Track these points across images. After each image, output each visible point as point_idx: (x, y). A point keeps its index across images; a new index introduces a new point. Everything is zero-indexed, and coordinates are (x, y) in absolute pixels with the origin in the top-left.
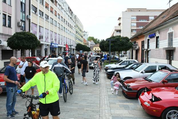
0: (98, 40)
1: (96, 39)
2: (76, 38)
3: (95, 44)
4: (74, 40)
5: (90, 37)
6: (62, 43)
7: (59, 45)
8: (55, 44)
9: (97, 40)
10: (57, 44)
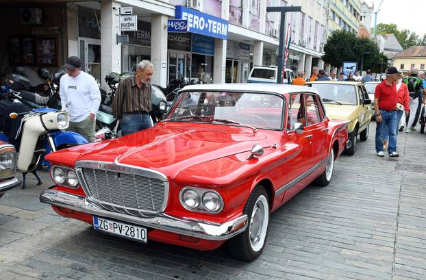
0: (412, 37)
1: (404, 34)
2: (331, 14)
3: (401, 48)
4: (322, 21)
5: (381, 26)
6: (254, 22)
7: (234, 29)
8: (207, 17)
9: (409, 36)
10: (225, 22)
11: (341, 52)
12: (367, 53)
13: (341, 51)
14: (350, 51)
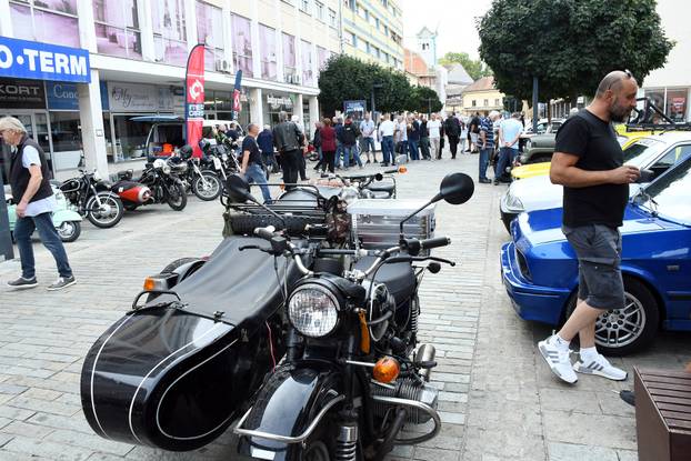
3: (472, 81)
6: (173, 51)
11: (340, 88)
12: (378, 86)
13: (340, 85)
14: (352, 85)
